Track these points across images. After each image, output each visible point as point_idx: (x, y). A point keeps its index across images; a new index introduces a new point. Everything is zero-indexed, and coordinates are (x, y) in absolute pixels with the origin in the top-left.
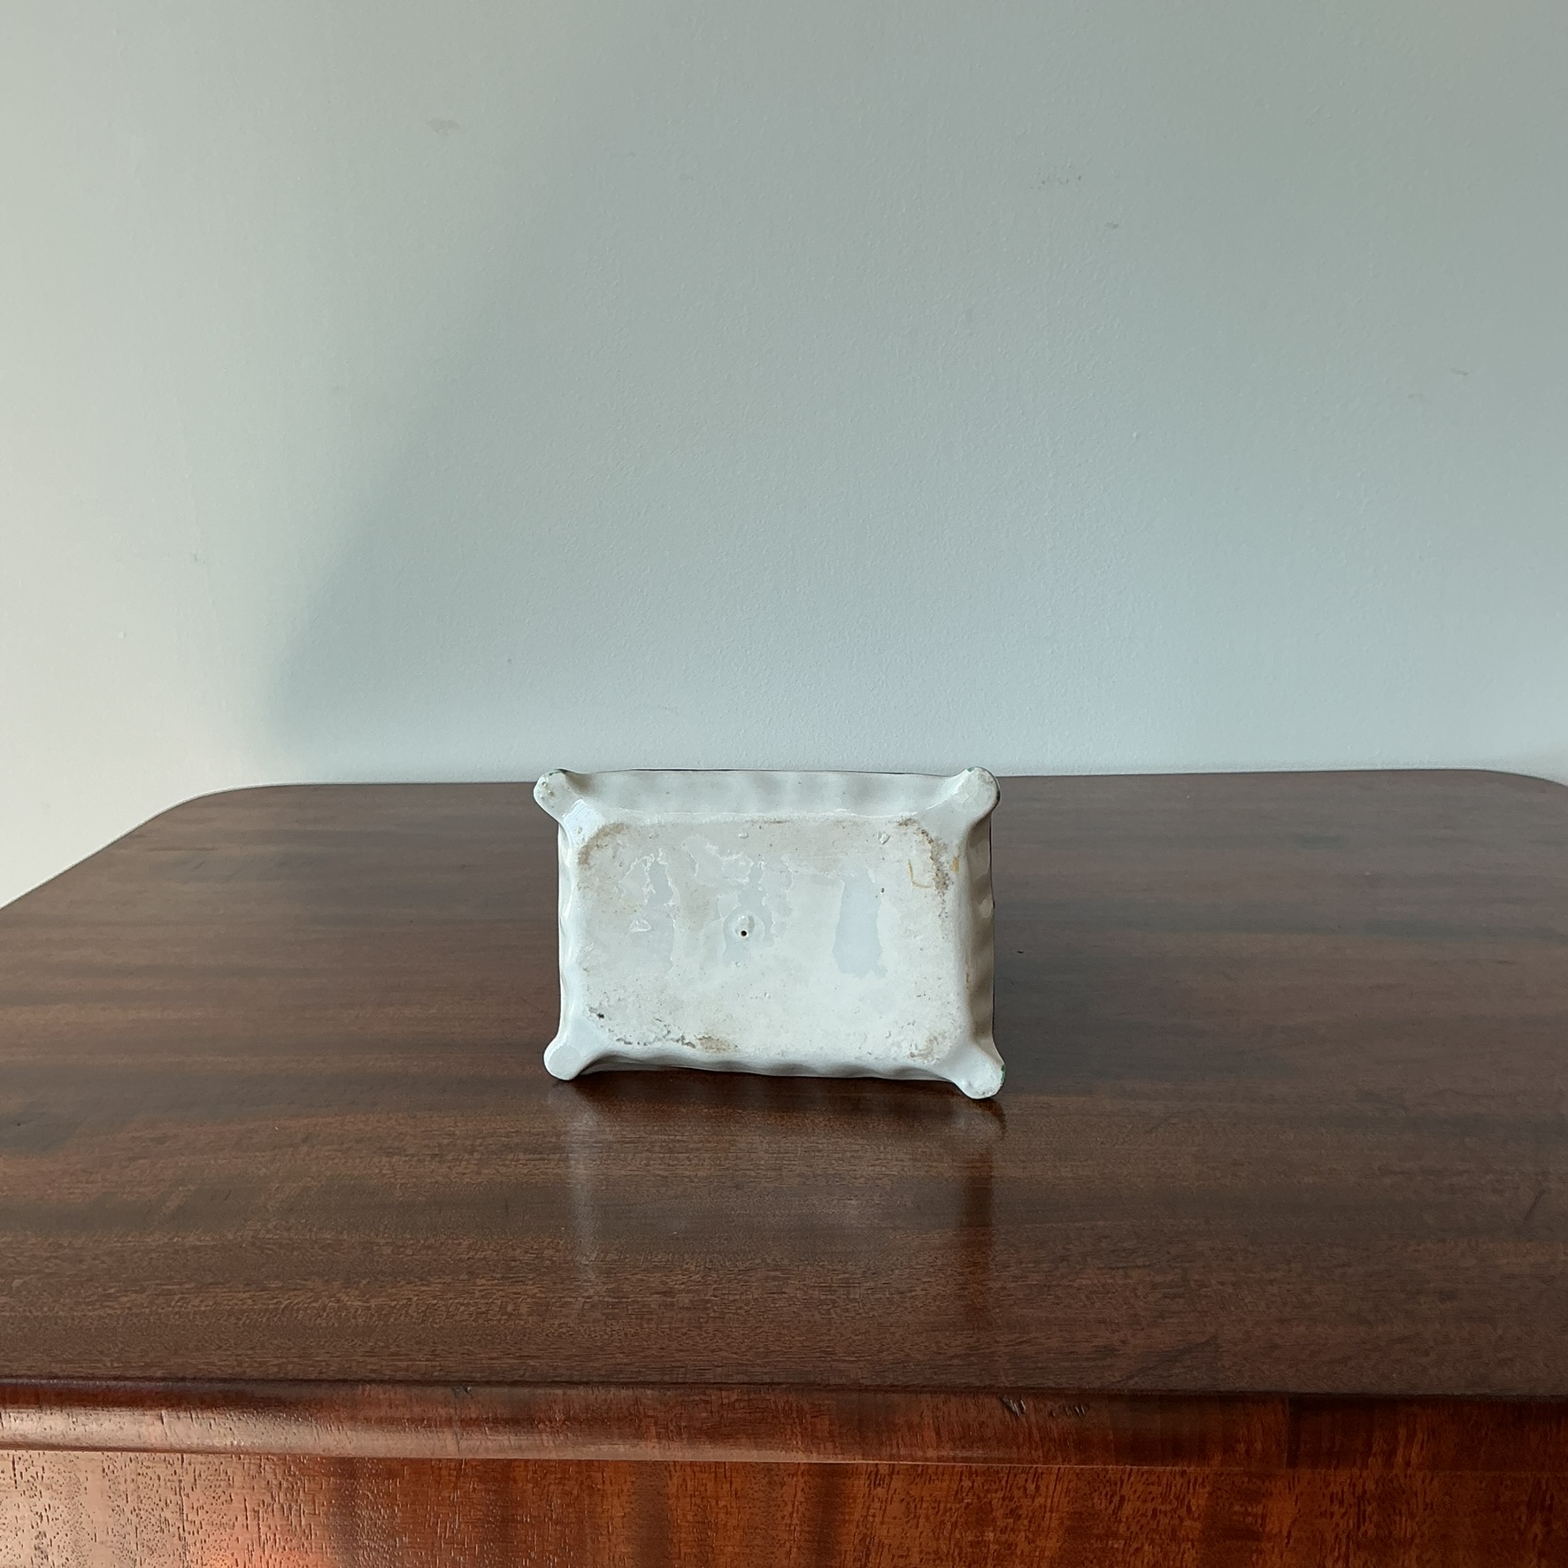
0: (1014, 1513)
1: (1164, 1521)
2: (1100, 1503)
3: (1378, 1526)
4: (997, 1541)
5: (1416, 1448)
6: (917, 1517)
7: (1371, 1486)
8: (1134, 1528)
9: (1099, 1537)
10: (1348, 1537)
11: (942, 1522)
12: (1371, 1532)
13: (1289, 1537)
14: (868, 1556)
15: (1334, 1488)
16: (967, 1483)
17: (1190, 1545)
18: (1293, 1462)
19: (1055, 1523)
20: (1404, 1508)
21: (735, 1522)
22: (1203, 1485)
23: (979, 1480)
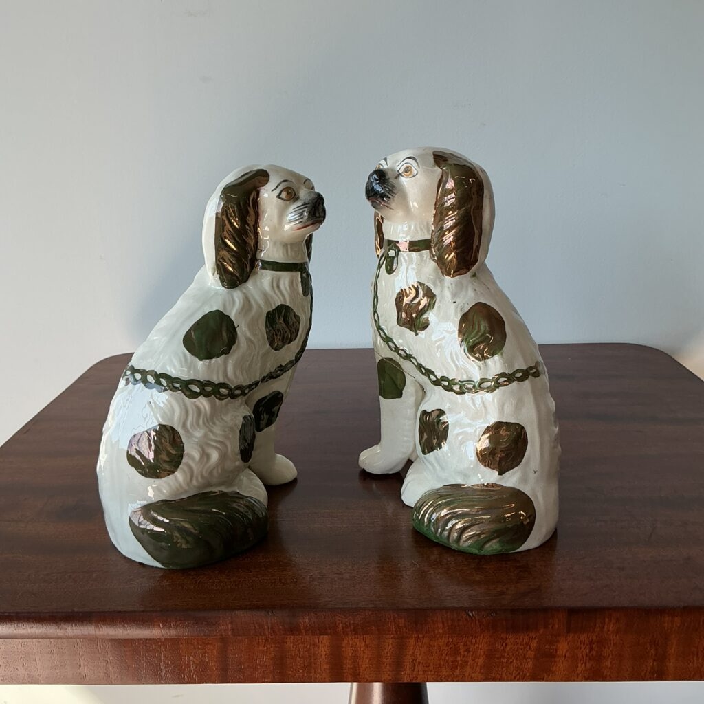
0: (468, 651)
1: (521, 652)
2: (498, 646)
3: (597, 652)
4: (461, 660)
5: (612, 625)
6: (432, 652)
7: (594, 638)
8: (511, 654)
9: (498, 658)
10: (587, 655)
11: (442, 655)
12: (594, 653)
13: (565, 656)
14: (415, 666)
15: (582, 639)
16: (450, 640)
17: (530, 660)
18: (569, 632)
19: (482, 653)
20: (606, 646)
21: (366, 656)
22: (535, 639)
23: (455, 639)
